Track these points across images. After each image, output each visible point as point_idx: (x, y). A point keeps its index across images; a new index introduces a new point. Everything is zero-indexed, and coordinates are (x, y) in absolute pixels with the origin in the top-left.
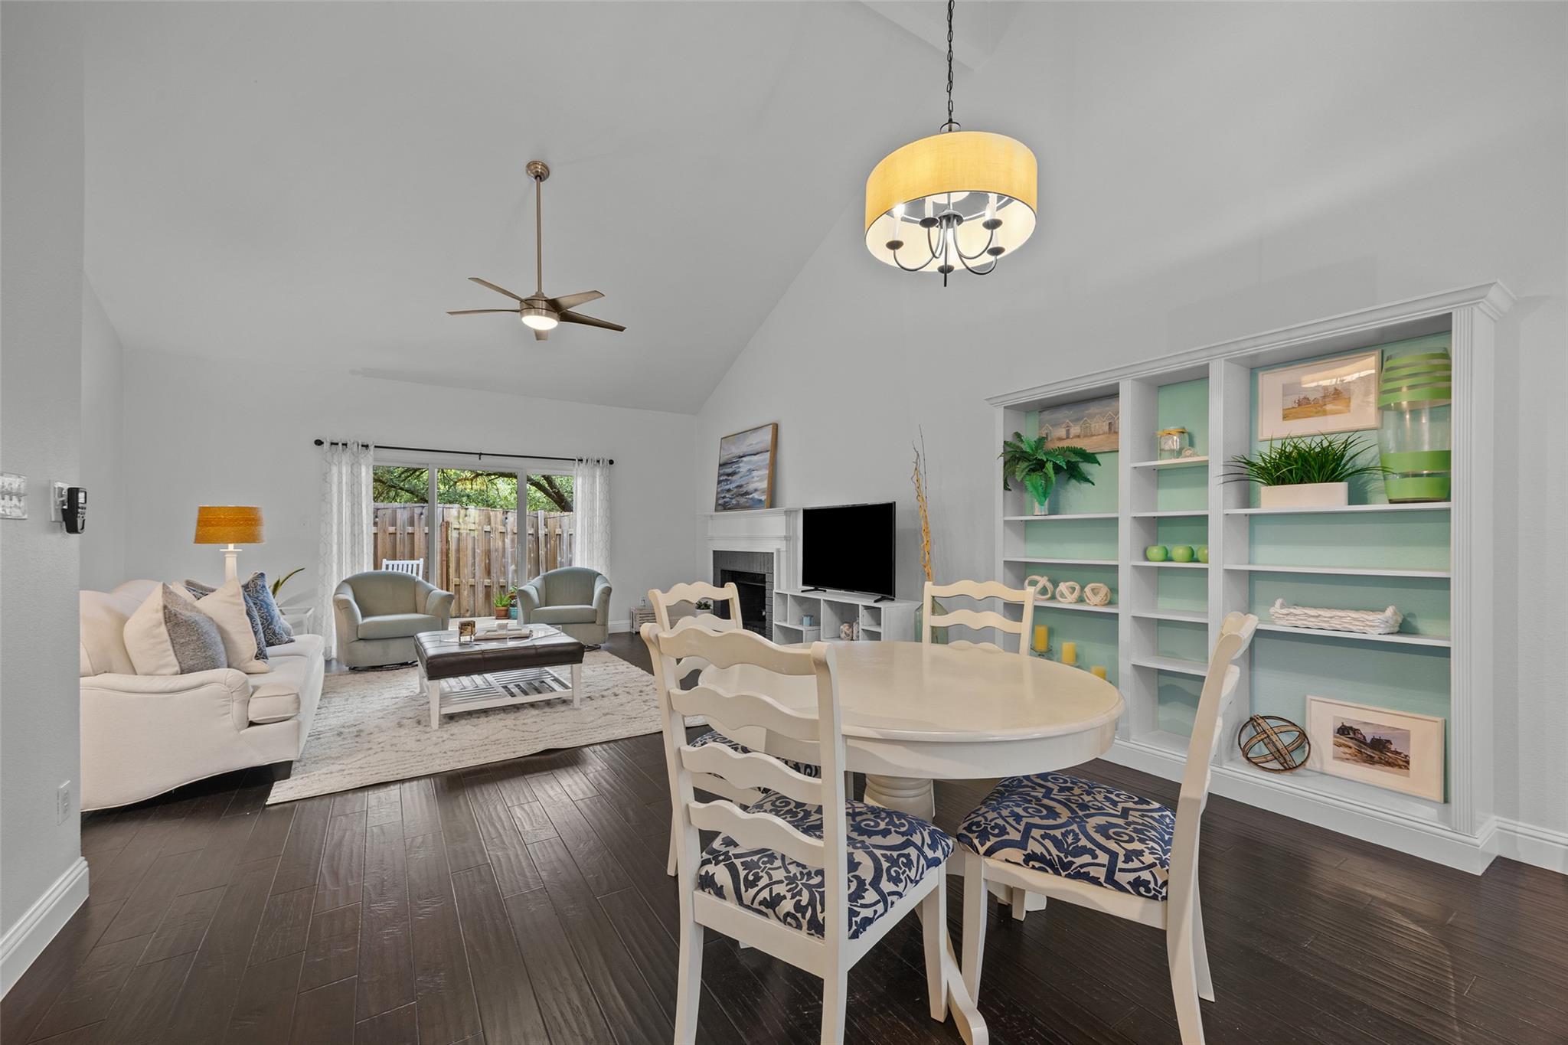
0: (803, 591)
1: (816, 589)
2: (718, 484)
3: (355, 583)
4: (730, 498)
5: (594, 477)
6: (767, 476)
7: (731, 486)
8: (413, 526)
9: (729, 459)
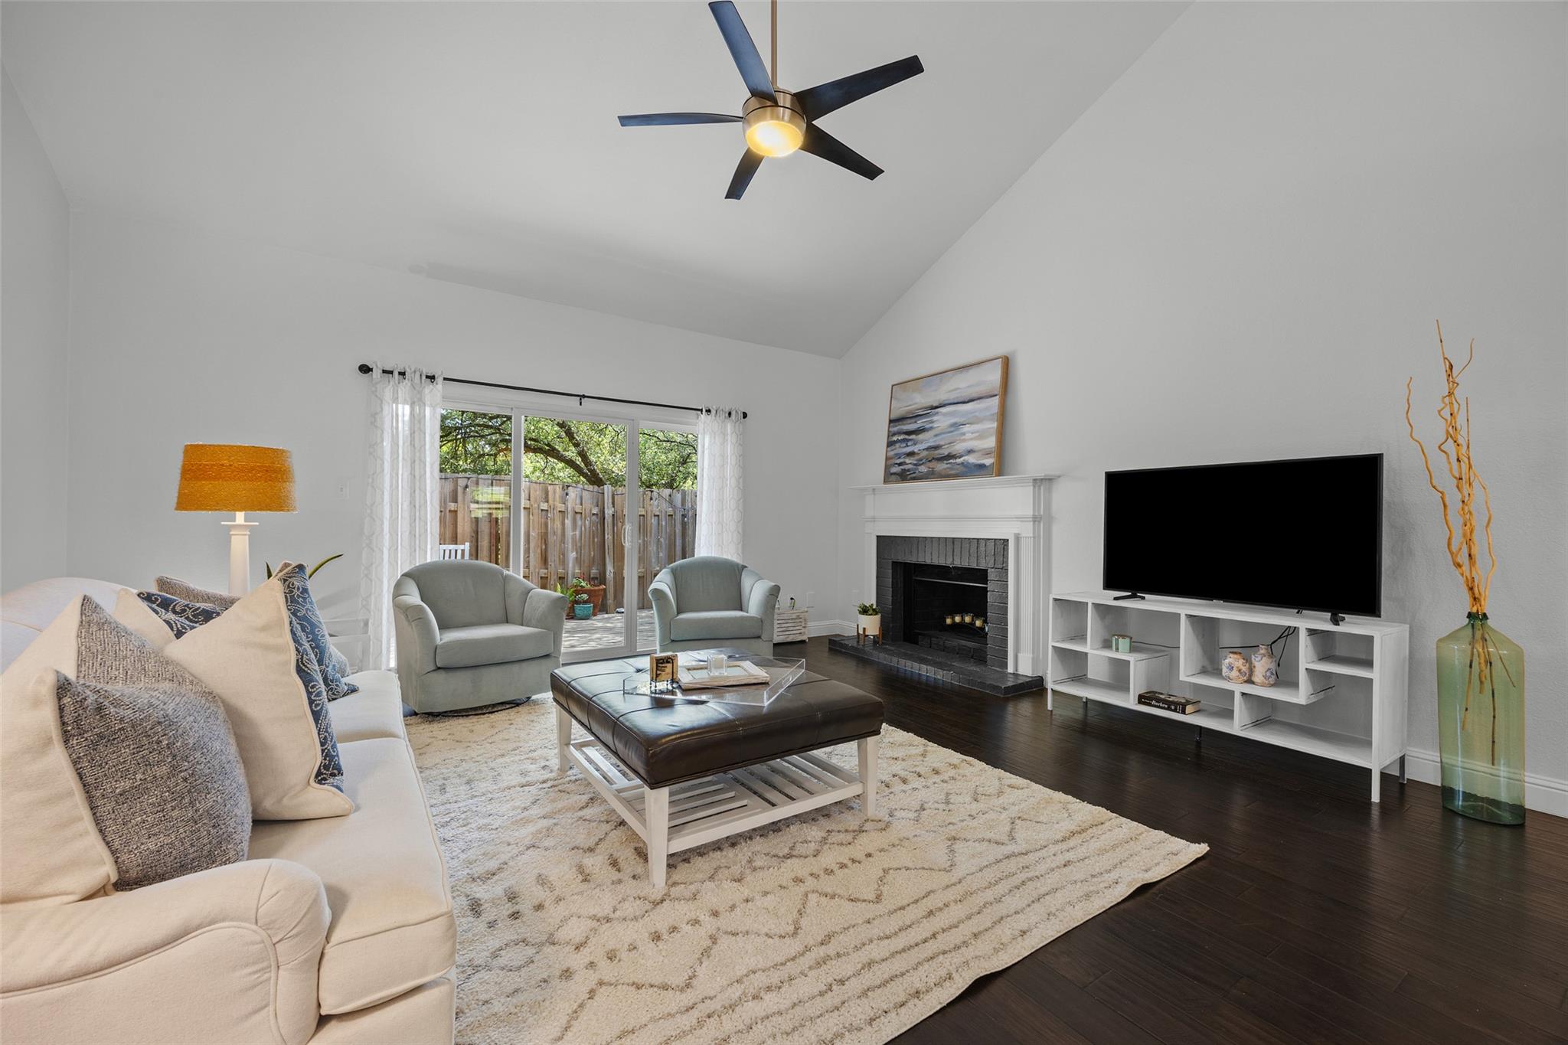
0: (1116, 599)
1: (1134, 596)
2: (888, 446)
3: (421, 577)
4: (915, 465)
5: (724, 434)
6: (994, 431)
7: (915, 449)
8: (456, 502)
9: (910, 412)
